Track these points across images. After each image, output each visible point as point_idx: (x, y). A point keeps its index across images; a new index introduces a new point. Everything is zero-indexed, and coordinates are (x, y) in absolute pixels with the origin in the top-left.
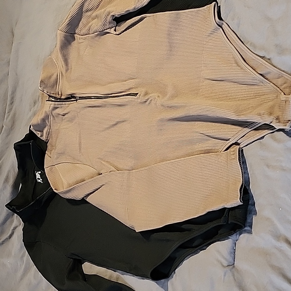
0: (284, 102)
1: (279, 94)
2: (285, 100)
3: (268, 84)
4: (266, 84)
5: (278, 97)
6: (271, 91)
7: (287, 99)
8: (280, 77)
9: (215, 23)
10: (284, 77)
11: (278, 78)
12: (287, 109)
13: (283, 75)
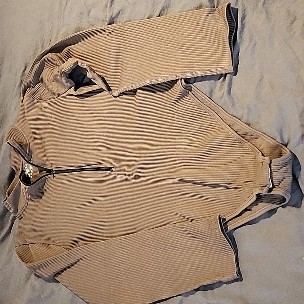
0: (261, 164)
1: (257, 154)
2: (262, 161)
3: (246, 144)
4: (244, 144)
5: (257, 158)
6: (249, 151)
7: (264, 161)
8: (257, 137)
9: (182, 87)
10: (262, 137)
11: (256, 139)
12: (264, 172)
13: (260, 135)
